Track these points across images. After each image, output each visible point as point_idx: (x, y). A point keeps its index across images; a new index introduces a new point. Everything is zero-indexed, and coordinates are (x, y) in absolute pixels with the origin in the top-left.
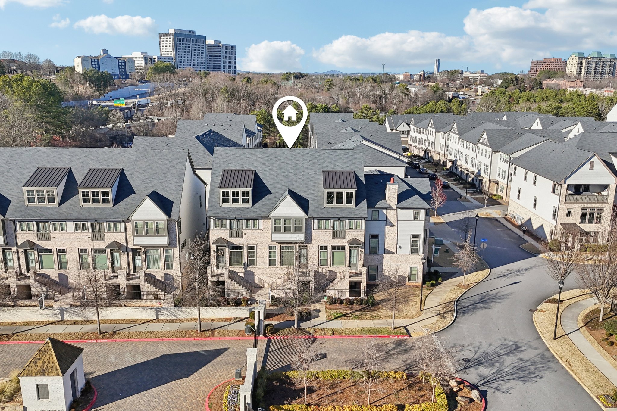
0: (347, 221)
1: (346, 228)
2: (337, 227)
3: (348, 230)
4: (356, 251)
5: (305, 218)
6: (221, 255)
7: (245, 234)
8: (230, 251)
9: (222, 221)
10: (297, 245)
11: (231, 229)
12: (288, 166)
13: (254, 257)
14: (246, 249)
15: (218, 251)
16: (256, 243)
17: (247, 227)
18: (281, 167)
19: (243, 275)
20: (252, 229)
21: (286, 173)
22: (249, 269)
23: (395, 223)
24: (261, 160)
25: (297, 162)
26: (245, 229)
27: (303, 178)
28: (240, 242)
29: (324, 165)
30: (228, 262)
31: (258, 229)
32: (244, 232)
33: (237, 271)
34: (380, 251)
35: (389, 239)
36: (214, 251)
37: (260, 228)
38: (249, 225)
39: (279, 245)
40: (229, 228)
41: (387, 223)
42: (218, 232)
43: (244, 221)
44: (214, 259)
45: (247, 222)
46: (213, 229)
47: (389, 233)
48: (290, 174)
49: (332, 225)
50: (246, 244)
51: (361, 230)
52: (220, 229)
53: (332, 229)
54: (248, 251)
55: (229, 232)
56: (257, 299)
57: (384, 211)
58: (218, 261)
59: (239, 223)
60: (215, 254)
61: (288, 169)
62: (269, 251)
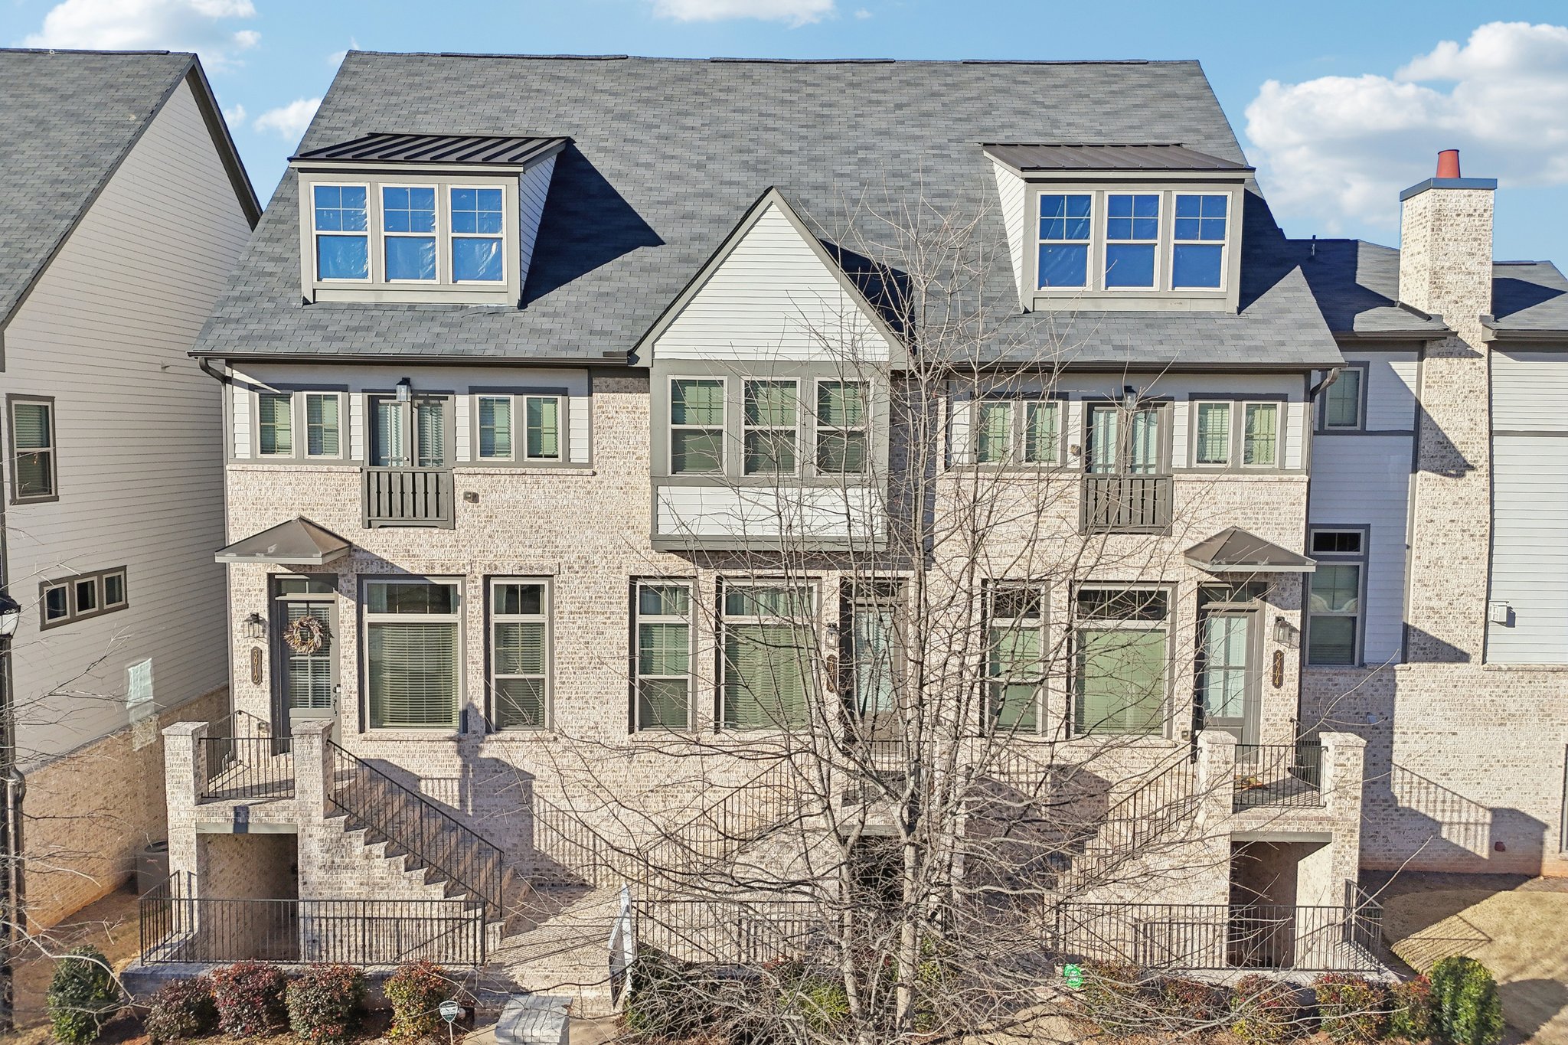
0: (1182, 411)
1: (1180, 459)
2: (1107, 454)
3: (1190, 470)
4: (1241, 624)
5: (897, 376)
6: (301, 652)
7: (475, 498)
8: (368, 618)
9: (314, 406)
10: (832, 579)
11: (375, 455)
12: (770, 123)
13: (533, 662)
14: (475, 607)
15: (278, 620)
16: (548, 564)
17: (487, 449)
18: (727, 128)
19: (447, 794)
20: (519, 463)
21: (762, 153)
22: (491, 750)
23: (1474, 451)
24: (610, 102)
25: (826, 111)
26: (473, 463)
27: (866, 174)
28: (436, 553)
29: (988, 122)
30: (349, 702)
31: (568, 462)
32: (464, 484)
33: (413, 766)
34: (1376, 643)
35: (1437, 563)
36: (256, 618)
37: (579, 454)
38: (499, 439)
39: (707, 579)
40: (360, 451)
41: (1427, 447)
42: (284, 478)
43: (463, 407)
44: (257, 680)
45: (486, 409)
46: (254, 460)
47: (1437, 515)
48: (786, 159)
49: (1076, 439)
50: (480, 572)
51: (1282, 470)
52: (302, 461)
53: (1075, 462)
54: (496, 618)
55: (357, 483)
56: (526, 975)
57: (1405, 369)
58: (283, 699)
59: (429, 419)
60: (264, 646)
61: (769, 136)
62: (641, 619)
